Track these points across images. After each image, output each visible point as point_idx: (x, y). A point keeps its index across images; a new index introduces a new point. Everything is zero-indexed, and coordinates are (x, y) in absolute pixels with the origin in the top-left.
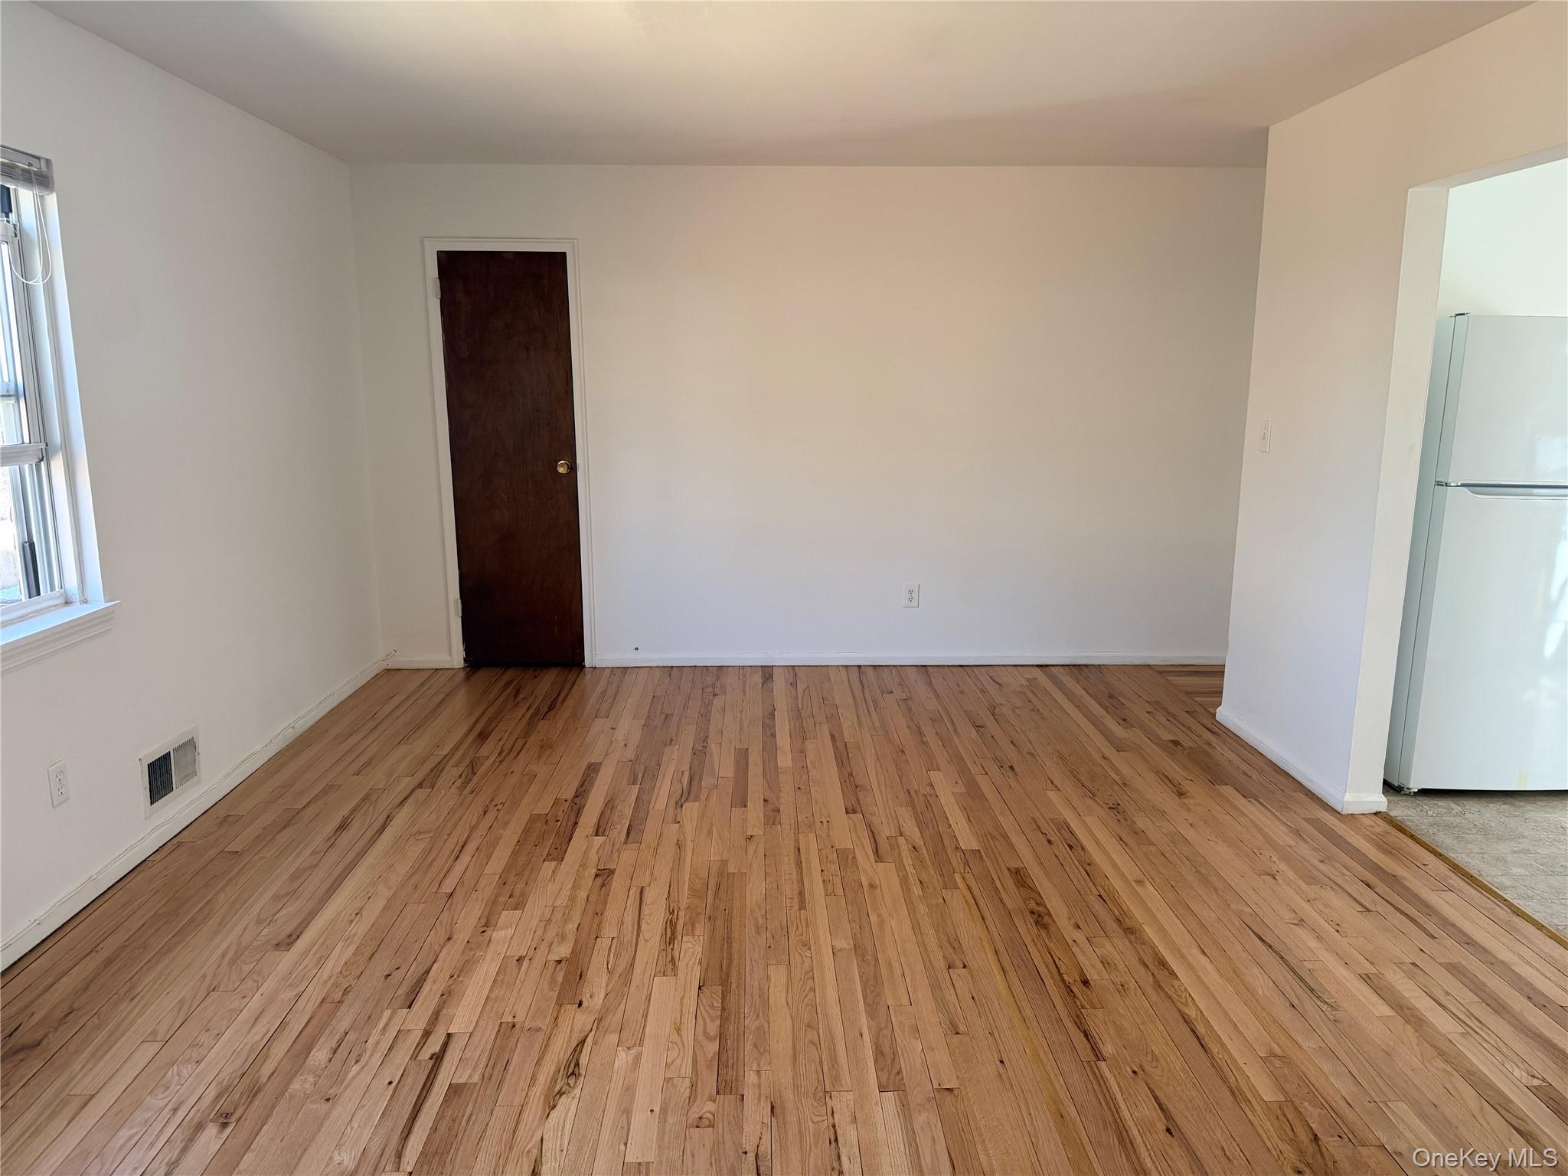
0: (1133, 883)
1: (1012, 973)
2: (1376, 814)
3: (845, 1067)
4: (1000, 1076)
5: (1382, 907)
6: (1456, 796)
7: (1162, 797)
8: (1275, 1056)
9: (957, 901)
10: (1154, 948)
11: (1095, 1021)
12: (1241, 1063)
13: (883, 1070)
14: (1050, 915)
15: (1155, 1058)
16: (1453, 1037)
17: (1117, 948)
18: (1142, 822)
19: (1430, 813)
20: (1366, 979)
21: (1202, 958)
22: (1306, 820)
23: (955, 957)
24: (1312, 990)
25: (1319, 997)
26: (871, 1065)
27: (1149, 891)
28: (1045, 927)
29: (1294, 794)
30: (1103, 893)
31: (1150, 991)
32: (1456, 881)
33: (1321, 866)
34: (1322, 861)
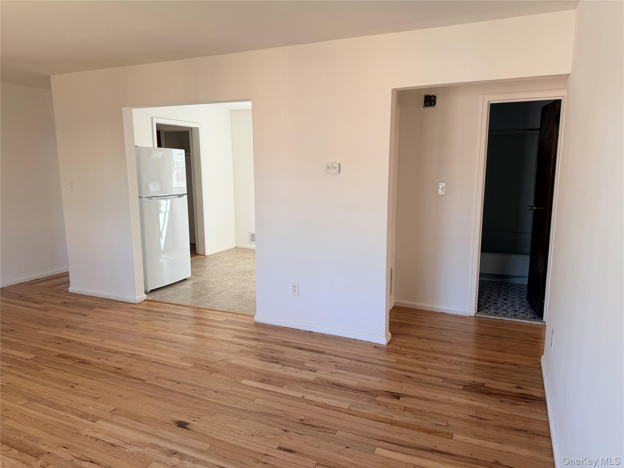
0: (101, 342)
1: (95, 378)
2: (145, 300)
3: (74, 425)
4: (124, 399)
5: (170, 319)
6: (167, 287)
7: (80, 318)
8: (183, 358)
9: (49, 372)
10: (126, 353)
11: (132, 374)
12: (177, 363)
13: (87, 418)
14: (86, 360)
15: (158, 373)
16: (212, 336)
17: (116, 357)
18: (83, 327)
19: (157, 295)
20: (183, 334)
21: (142, 348)
22: (128, 308)
23: (70, 384)
24: (175, 342)
25: (178, 343)
26: (82, 420)
27: (107, 341)
28: (90, 363)
29: (117, 303)
30: (95, 348)
31: (138, 361)
32: (179, 307)
33: (145, 317)
34: (145, 316)
